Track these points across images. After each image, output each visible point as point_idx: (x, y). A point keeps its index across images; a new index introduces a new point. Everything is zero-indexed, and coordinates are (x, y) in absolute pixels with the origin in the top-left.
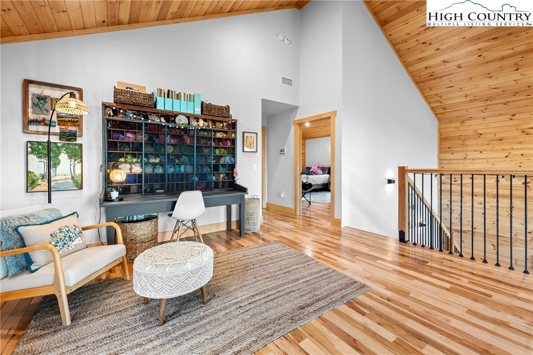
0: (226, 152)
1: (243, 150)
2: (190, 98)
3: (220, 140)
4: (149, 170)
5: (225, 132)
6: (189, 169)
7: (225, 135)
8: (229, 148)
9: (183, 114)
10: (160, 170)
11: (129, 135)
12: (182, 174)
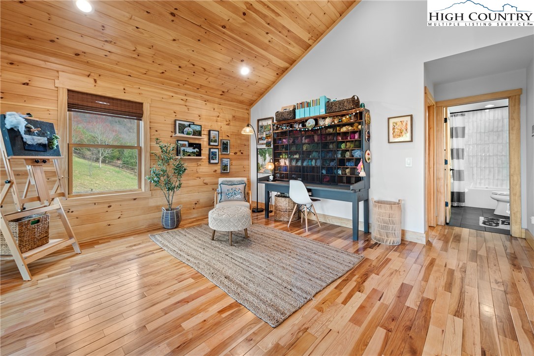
0: (352, 145)
1: (389, 140)
2: (316, 102)
3: (345, 134)
4: (294, 163)
5: (351, 125)
6: (319, 164)
7: (350, 128)
8: (356, 141)
9: (311, 118)
10: (299, 164)
11: (284, 140)
12: (314, 167)
